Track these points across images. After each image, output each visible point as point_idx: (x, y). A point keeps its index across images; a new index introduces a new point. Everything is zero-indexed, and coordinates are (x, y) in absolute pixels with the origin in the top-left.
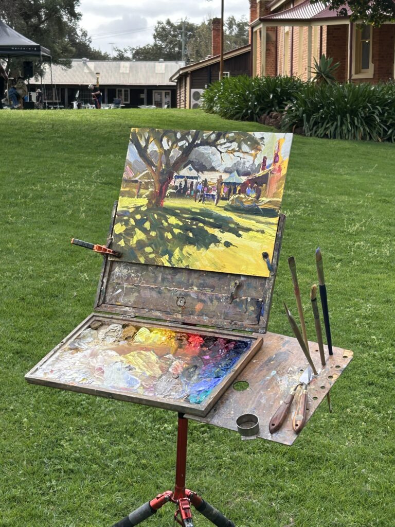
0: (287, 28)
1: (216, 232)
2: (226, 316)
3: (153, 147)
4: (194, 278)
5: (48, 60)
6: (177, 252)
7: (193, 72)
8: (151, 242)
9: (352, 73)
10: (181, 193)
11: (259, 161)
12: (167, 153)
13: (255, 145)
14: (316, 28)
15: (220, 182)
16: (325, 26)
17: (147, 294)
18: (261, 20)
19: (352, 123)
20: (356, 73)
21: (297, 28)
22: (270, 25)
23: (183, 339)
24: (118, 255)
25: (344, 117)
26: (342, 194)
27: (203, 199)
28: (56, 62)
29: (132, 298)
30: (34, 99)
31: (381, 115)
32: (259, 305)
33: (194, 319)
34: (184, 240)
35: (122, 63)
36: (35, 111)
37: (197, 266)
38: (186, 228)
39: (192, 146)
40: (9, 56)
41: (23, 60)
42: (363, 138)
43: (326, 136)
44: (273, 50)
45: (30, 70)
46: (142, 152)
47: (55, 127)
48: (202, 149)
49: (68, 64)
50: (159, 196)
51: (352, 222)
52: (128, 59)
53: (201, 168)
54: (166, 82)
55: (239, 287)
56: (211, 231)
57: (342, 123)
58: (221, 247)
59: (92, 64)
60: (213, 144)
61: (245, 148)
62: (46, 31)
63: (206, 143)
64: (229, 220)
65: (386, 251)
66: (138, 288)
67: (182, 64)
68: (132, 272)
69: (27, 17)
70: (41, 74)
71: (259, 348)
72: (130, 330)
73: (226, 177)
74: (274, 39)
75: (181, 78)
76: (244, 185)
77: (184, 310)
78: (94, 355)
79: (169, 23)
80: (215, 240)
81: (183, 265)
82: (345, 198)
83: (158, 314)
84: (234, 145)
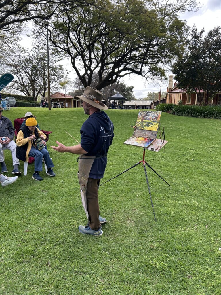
0: (174, 94)
1: (150, 125)
2: (151, 136)
3: (142, 113)
4: (147, 131)
5: (126, 100)
6: (145, 128)
7: (154, 103)
8: (141, 126)
9: (187, 103)
10: (146, 119)
11: (157, 115)
12: (144, 114)
13: (156, 113)
14: (180, 94)
15: (151, 118)
16: (182, 93)
17: (140, 133)
18: (169, 92)
19: (185, 113)
20: (188, 103)
21: (176, 94)
22: (170, 93)
23: (145, 139)
24: (136, 128)
25: (183, 111)
26: (180, 126)
27: (149, 120)
28: (128, 101)
29: (138, 134)
30: (123, 108)
31: (191, 111)
32: (155, 135)
33: (146, 137)
34: (146, 126)
35: (141, 101)
36: (123, 110)
37: (147, 129)
38: (146, 124)
39: (148, 113)
40: (119, 99)
41: (122, 100)
42: (187, 116)
43: (179, 115)
44: (171, 98)
45: (123, 102)
46: (141, 114)
47: (127, 113)
48: (149, 113)
49: (130, 101)
50: (143, 120)
51: (181, 130)
52: (142, 100)
53: (149, 116)
54: (149, 105)
55: (153, 132)
56: (149, 125)
57: (183, 113)
58: (151, 127)
59: (135, 101)
60: (151, 112)
61: (155, 113)
62: (126, 95)
63: (149, 112)
64: (152, 123)
65: (187, 136)
66: (139, 132)
67: (153, 101)
68: (138, 130)
69: (123, 92)
70: (125, 103)
71: (155, 140)
72: (138, 138)
73: (152, 117)
74: (171, 96)
75: (152, 104)
76: (154, 118)
77: (145, 135)
78: (132, 141)
79: (150, 93)
80: (150, 126)
81: (145, 129)
82: (181, 126)
83: (141, 136)
84: (154, 113)
